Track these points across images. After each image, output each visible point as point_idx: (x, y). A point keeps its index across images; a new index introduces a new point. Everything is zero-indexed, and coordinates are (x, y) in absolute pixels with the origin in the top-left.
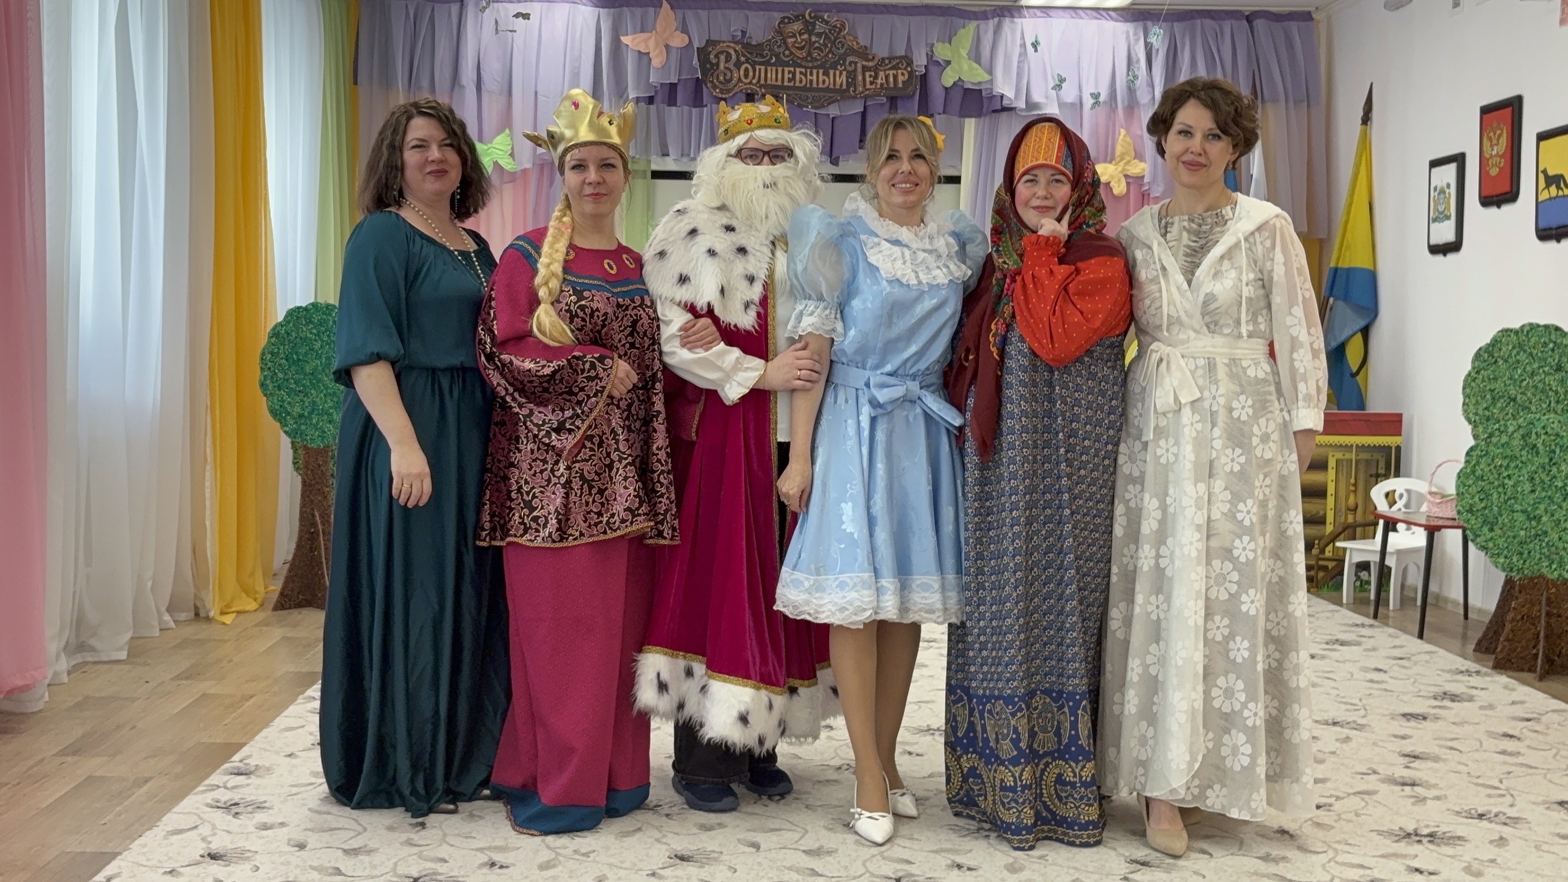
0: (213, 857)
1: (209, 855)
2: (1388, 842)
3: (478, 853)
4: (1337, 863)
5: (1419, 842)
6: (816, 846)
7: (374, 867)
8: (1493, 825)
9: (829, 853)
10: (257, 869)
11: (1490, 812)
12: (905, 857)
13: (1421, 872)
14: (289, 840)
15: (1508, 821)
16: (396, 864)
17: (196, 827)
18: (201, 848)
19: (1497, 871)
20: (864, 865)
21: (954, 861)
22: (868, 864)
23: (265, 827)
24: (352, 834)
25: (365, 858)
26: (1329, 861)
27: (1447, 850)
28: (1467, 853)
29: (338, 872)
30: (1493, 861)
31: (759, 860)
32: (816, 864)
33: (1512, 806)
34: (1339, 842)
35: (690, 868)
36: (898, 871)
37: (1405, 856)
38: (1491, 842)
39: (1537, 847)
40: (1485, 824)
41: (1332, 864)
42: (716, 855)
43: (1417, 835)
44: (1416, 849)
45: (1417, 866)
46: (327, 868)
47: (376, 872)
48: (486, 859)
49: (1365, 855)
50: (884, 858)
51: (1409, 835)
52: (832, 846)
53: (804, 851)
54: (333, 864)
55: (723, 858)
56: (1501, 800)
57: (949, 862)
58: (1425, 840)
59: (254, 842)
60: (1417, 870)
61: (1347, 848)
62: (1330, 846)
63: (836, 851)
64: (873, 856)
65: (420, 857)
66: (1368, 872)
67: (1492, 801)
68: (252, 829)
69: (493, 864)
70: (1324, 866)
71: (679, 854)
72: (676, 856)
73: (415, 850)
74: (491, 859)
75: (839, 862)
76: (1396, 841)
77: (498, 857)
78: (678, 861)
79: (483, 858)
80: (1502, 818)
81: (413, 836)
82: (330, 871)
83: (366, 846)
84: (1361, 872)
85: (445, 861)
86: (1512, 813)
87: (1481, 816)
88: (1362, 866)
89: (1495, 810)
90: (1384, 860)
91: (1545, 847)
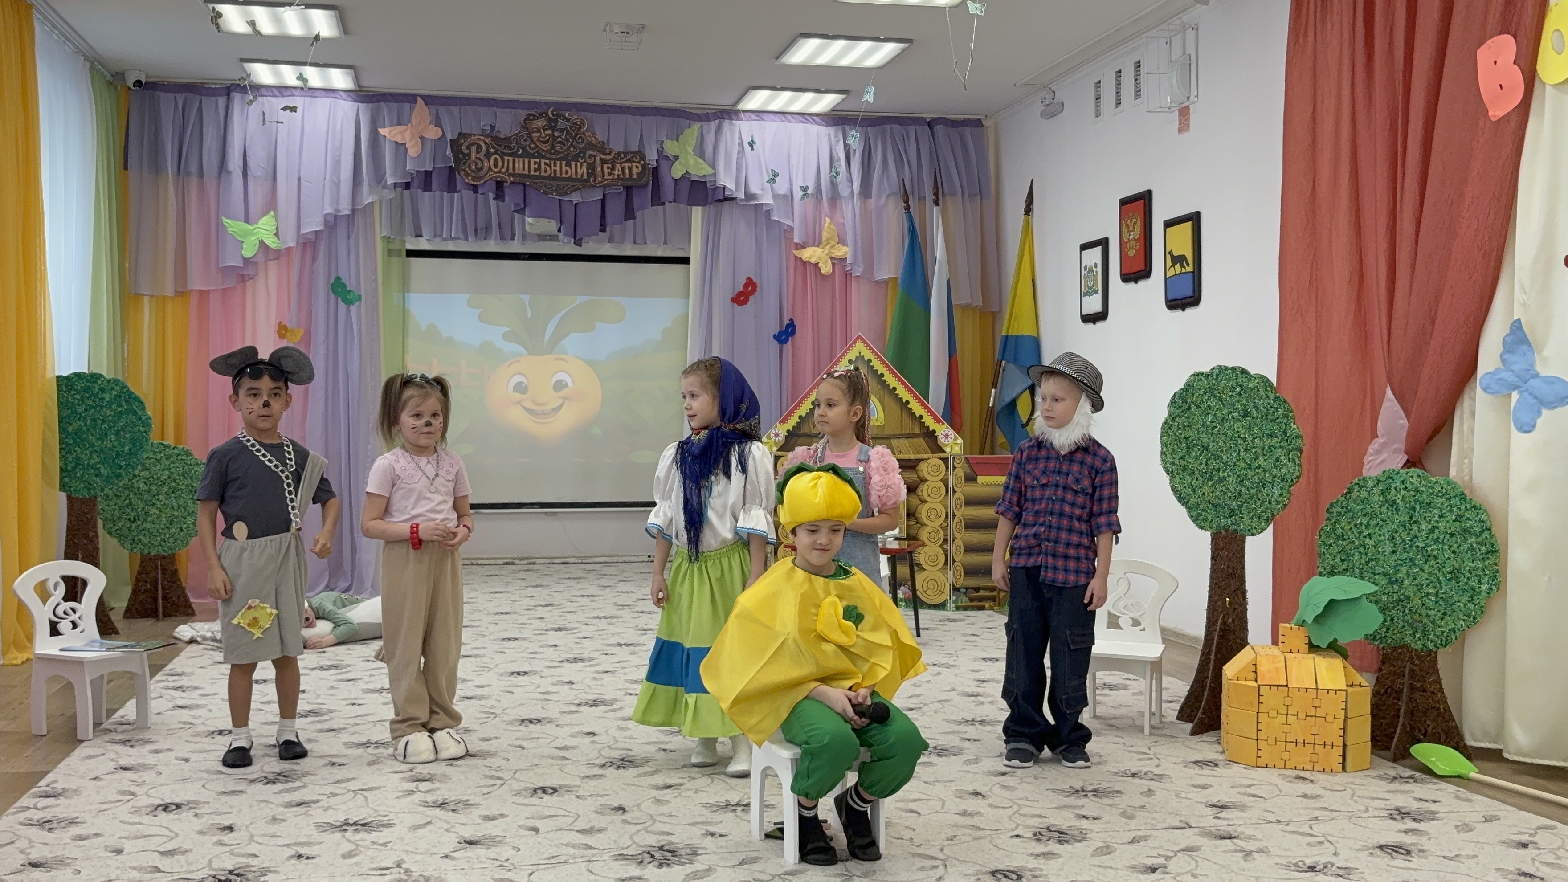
0: (34, 865)
1: (30, 864)
2: (1061, 797)
3: (285, 848)
4: (1020, 814)
5: (1086, 796)
6: (588, 827)
7: (191, 864)
8: (1143, 781)
9: (600, 831)
10: (79, 872)
11: (1140, 771)
12: (666, 830)
13: (1087, 818)
14: (106, 847)
15: (1154, 777)
16: (210, 861)
17: (13, 842)
18: (21, 859)
19: (1146, 814)
20: (631, 838)
21: (707, 831)
22: (634, 838)
23: (81, 838)
24: (165, 839)
25: (182, 858)
26: (1014, 814)
27: (1106, 801)
28: (1123, 802)
29: (157, 870)
30: (1142, 807)
31: (539, 840)
32: (590, 840)
33: (1158, 766)
34: (1021, 799)
35: (478, 850)
36: (660, 841)
37: (1074, 807)
38: (1142, 793)
39: (1178, 796)
40: (1137, 780)
41: (1017, 815)
42: (501, 839)
43: (1083, 791)
44: (1083, 801)
45: (1084, 813)
46: (146, 868)
47: (191, 868)
48: (293, 853)
49: (1043, 808)
50: (647, 832)
51: (1077, 791)
52: (602, 825)
53: (578, 831)
54: (150, 864)
55: (507, 840)
56: (1149, 762)
57: (704, 832)
58: (1090, 794)
59: (73, 851)
60: (1084, 817)
61: (1029, 803)
62: (1015, 803)
63: (606, 829)
64: (638, 831)
65: (232, 854)
66: (1046, 820)
67: (1142, 763)
68: (69, 841)
69: (300, 856)
70: (1010, 818)
71: (468, 839)
72: (465, 841)
73: (227, 848)
74: (297, 852)
75: (609, 838)
76: (1067, 796)
77: (303, 850)
78: (468, 846)
79: (291, 852)
80: (1150, 775)
81: (222, 838)
82: (149, 869)
83: (179, 848)
84: (1040, 820)
85: (256, 856)
86: (1158, 771)
87: (1134, 775)
88: (1040, 816)
89: (1145, 770)
90: (1057, 811)
91: (1183, 795)
